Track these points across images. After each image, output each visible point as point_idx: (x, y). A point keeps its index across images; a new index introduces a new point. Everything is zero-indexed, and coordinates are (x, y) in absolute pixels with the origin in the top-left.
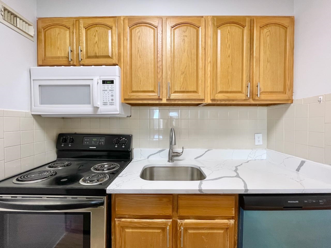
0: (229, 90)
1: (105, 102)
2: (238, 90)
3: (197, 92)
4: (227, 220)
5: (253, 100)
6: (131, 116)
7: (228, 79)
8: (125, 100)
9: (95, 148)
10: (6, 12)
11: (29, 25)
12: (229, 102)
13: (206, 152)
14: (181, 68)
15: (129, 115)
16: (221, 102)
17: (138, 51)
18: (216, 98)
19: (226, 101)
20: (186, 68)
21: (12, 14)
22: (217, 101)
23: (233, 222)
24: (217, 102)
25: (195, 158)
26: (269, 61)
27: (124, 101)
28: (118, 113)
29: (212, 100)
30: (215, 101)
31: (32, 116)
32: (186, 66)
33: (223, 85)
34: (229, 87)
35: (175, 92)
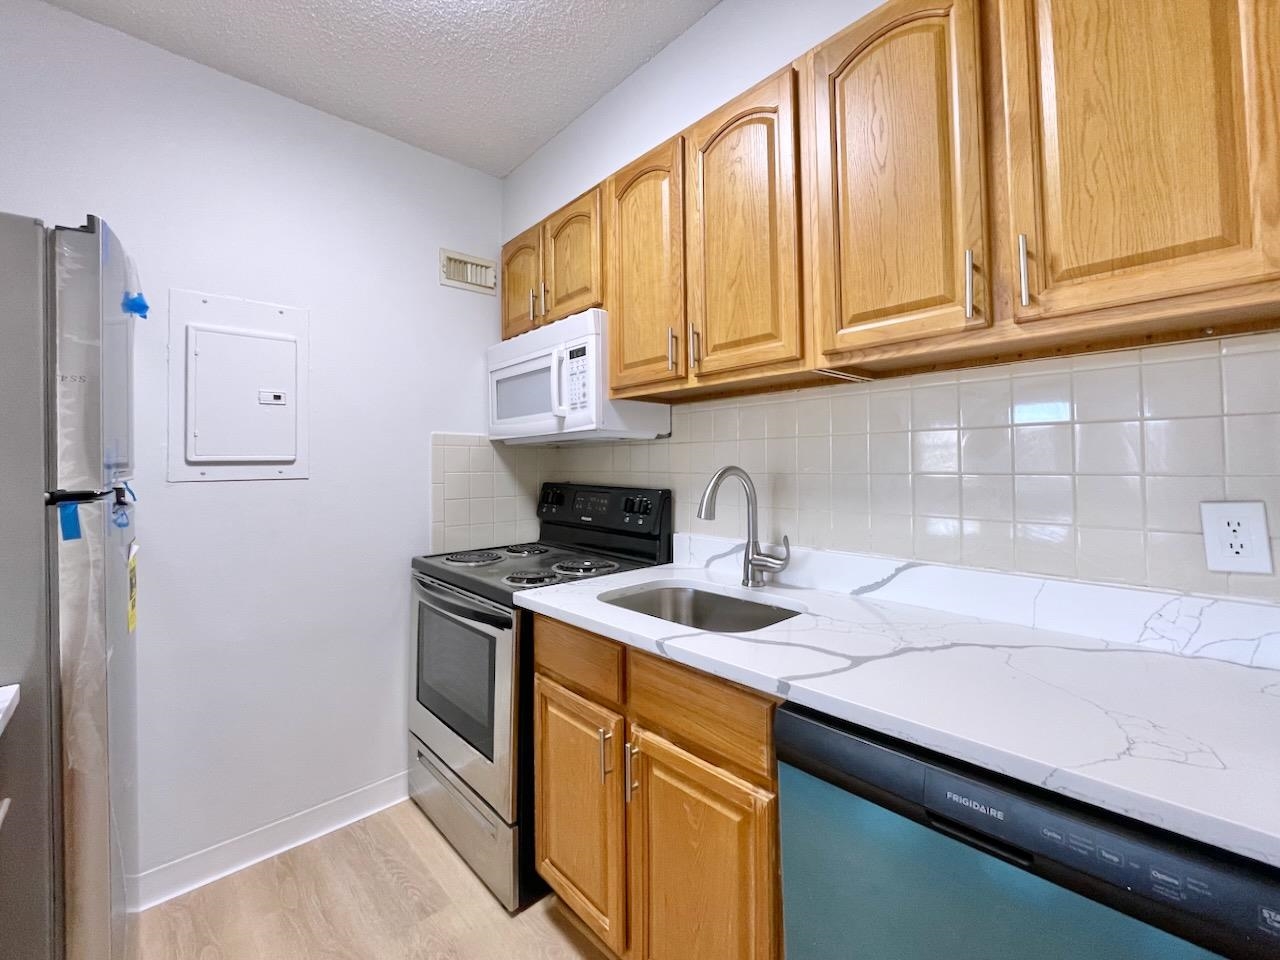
0: (891, 304)
1: (574, 402)
2: (929, 296)
3: (775, 338)
4: (750, 786)
5: (1019, 322)
6: (670, 435)
7: (884, 261)
8: (616, 390)
9: (590, 519)
10: (453, 262)
11: (487, 268)
12: (900, 350)
13: (899, 570)
14: (727, 270)
15: (665, 432)
16: (865, 356)
17: (635, 252)
18: (839, 346)
19: (885, 352)
20: (739, 263)
21: (461, 262)
22: (849, 355)
23: (767, 800)
24: (852, 357)
25: (857, 592)
26: (1099, 102)
27: (614, 394)
28: (593, 427)
29: (831, 354)
30: (842, 359)
31: (490, 444)
32: (741, 257)
33: (864, 288)
34: (889, 293)
35: (716, 348)
